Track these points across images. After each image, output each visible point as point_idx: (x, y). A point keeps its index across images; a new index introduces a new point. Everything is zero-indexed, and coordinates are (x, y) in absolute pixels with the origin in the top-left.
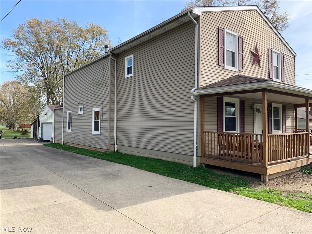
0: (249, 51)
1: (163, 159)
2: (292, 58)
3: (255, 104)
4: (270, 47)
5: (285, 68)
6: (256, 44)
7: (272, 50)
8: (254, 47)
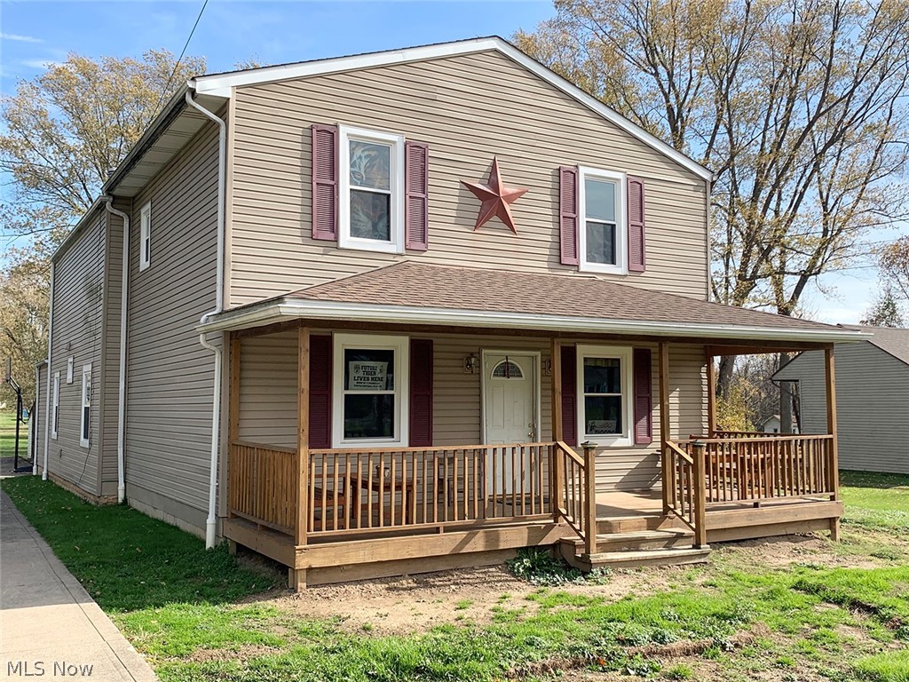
0: (458, 186)
1: (182, 527)
2: (691, 188)
3: (484, 351)
4: (568, 164)
5: (647, 224)
6: (494, 160)
7: (578, 172)
8: (485, 169)
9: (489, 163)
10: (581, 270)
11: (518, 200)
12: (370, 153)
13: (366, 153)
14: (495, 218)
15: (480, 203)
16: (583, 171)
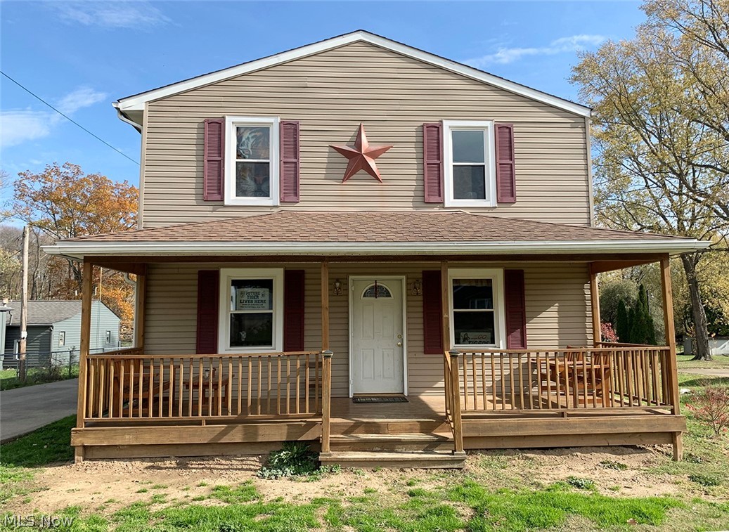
0: (326, 150)
2: (569, 125)
3: (351, 277)
4: (433, 120)
5: (516, 162)
6: (360, 126)
7: (442, 125)
8: (352, 134)
9: (356, 129)
10: (446, 206)
11: (383, 155)
12: (256, 134)
13: (253, 134)
14: (362, 171)
15: (347, 160)
16: (446, 124)
